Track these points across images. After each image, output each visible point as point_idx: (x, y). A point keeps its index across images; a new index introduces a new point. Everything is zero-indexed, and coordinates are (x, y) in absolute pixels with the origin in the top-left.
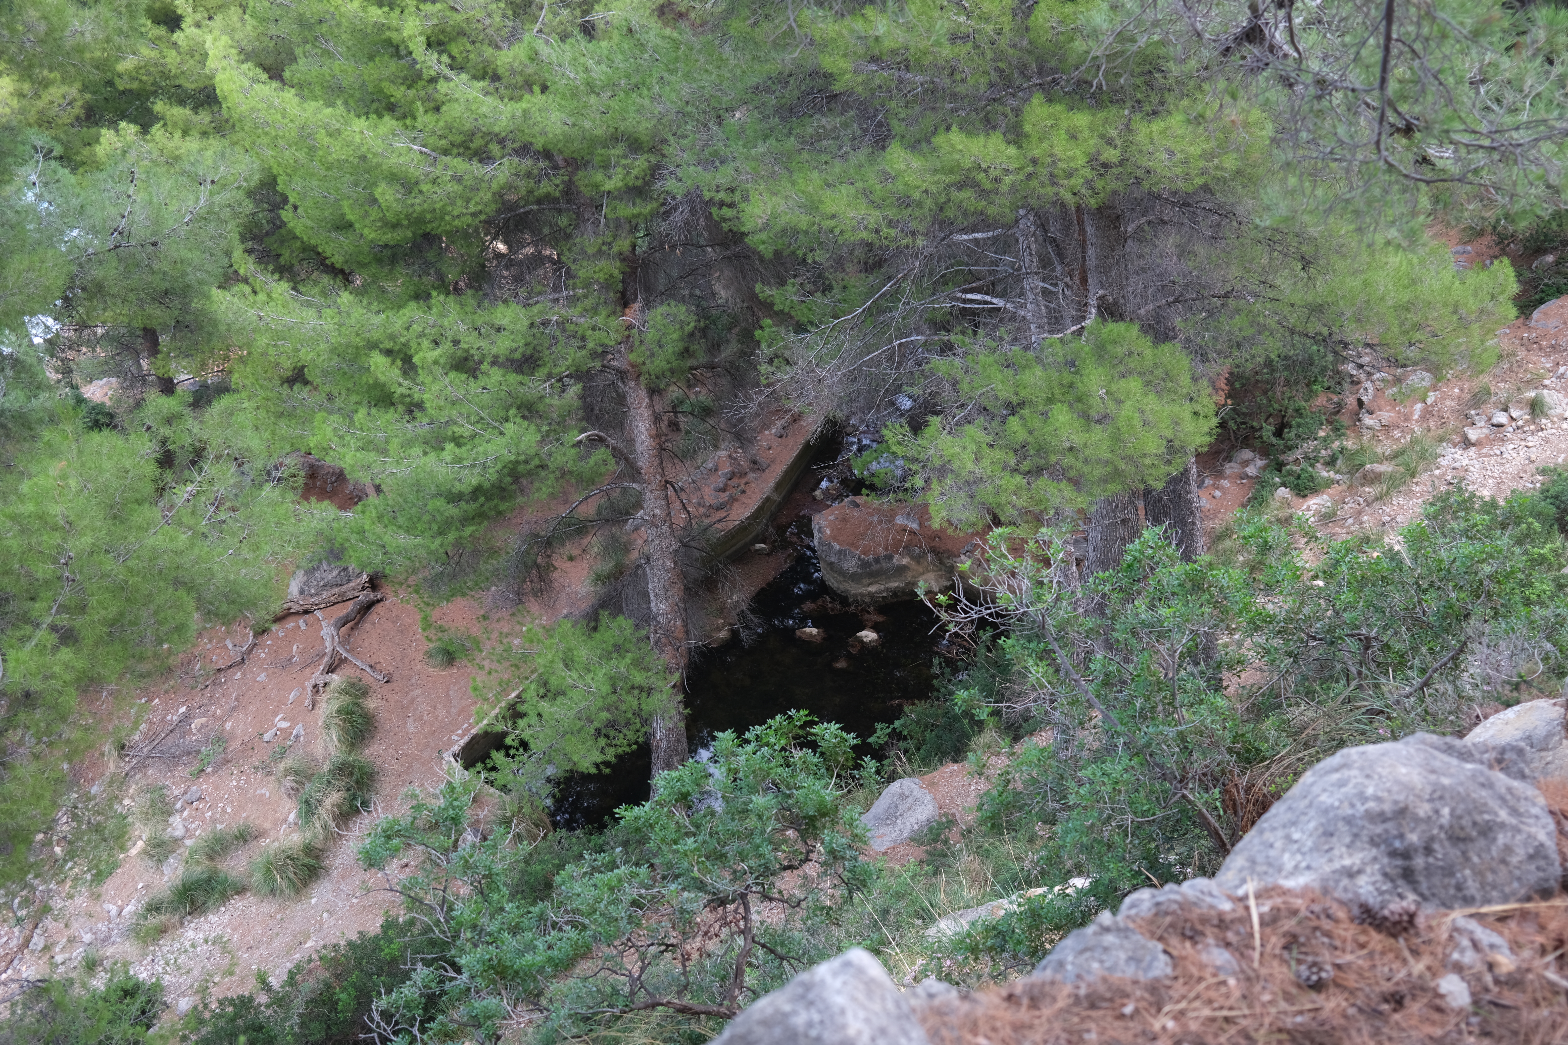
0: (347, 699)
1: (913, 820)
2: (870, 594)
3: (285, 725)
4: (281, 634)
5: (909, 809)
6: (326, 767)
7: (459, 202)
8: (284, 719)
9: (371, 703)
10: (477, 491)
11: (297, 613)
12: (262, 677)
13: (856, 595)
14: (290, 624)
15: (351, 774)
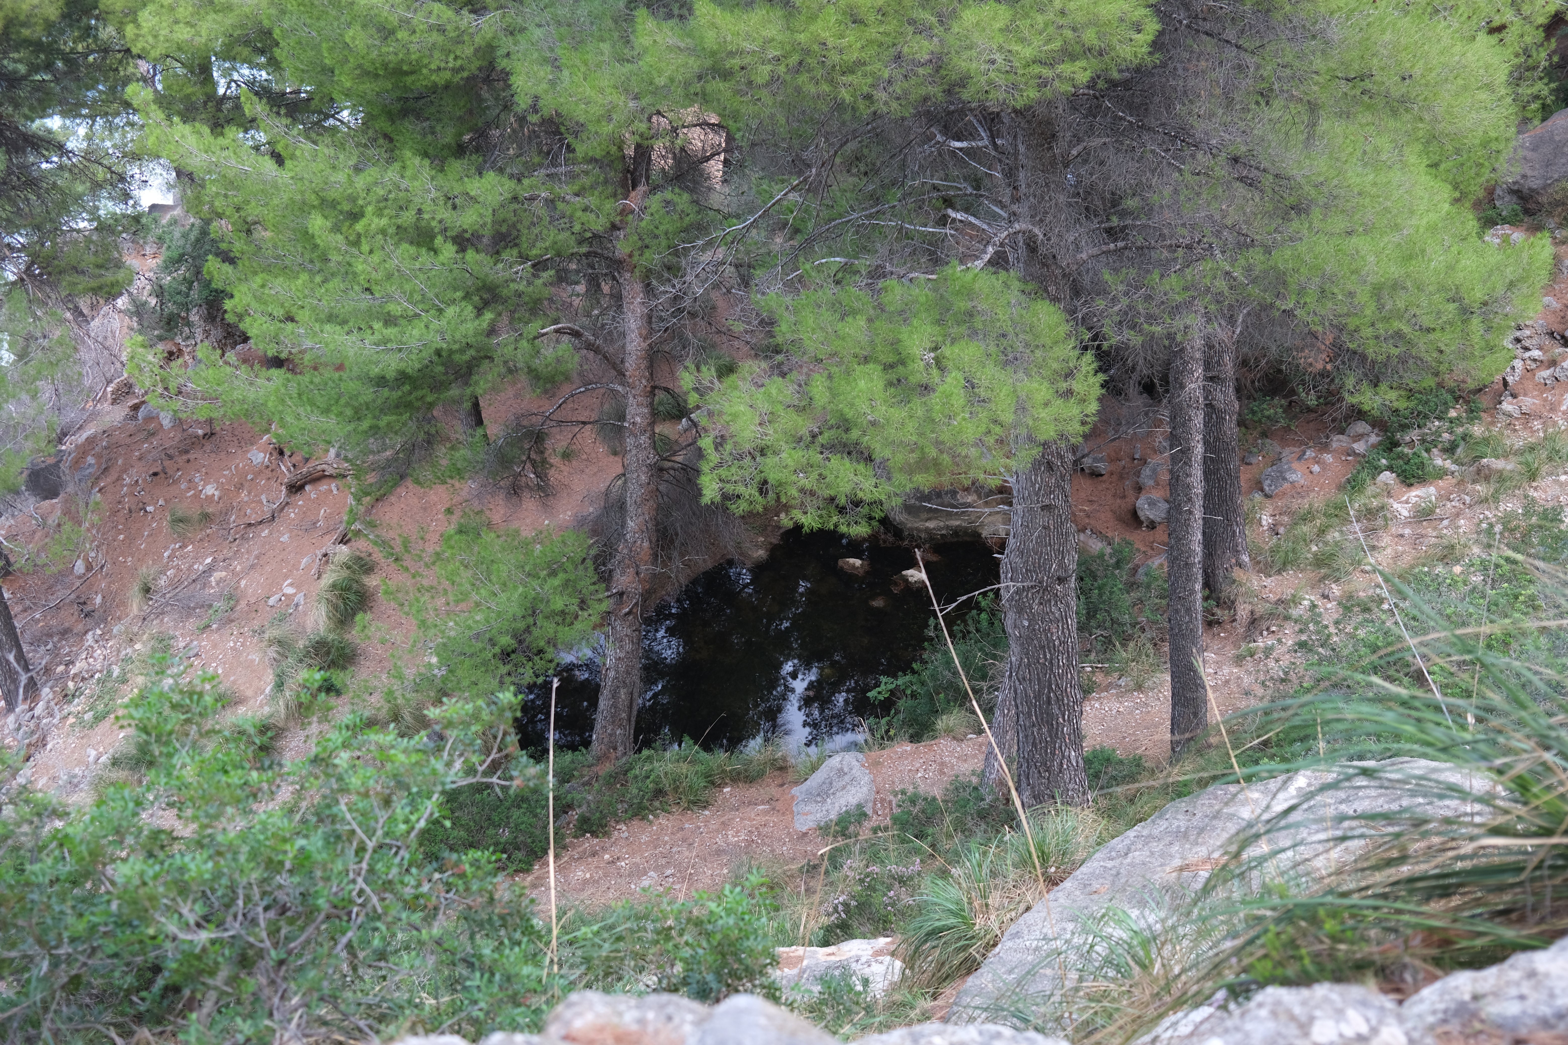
0: (345, 573)
2: (927, 530)
3: (290, 591)
4: (313, 496)
6: (301, 644)
8: (291, 585)
9: (372, 581)
11: (331, 476)
12: (285, 538)
13: (912, 529)
14: (323, 487)
15: (328, 653)
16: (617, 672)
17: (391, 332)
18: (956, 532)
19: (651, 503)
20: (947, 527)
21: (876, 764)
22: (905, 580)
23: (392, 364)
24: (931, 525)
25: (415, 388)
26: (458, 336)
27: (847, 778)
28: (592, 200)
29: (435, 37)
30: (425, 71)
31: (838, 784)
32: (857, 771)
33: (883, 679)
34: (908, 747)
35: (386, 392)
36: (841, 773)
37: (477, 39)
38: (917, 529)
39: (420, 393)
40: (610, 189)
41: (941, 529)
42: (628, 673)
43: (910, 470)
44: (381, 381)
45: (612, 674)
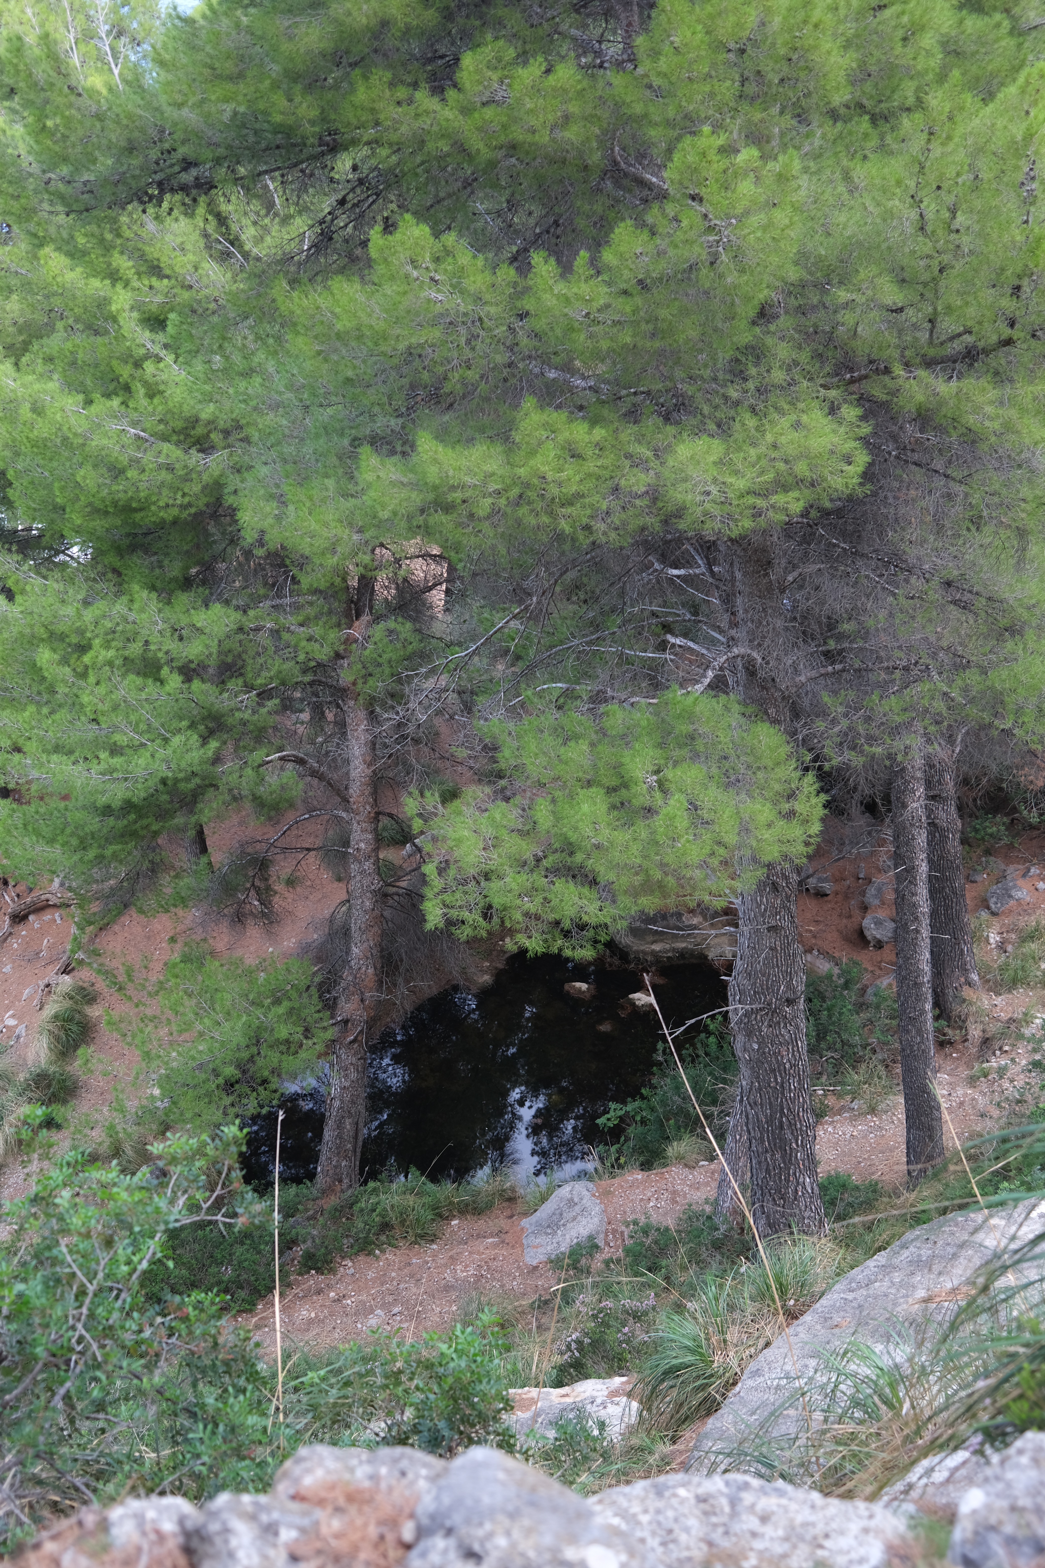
0: (68, 1003)
1: (574, 1233)
2: (653, 953)
3: (12, 1022)
4: (36, 926)
5: (574, 1219)
6: (22, 1077)
7: (165, 491)
8: (13, 1016)
9: (94, 1012)
10: (129, 806)
11: (55, 906)
12: (7, 969)
13: (637, 952)
14: (47, 916)
15: (49, 1086)
16: (342, 1101)
17: (117, 761)
18: (682, 954)
19: (376, 929)
20: (674, 950)
21: (606, 1194)
22: (632, 1003)
23: (117, 794)
24: (657, 947)
25: (140, 817)
26: (183, 764)
27: (577, 1209)
28: (317, 630)
29: (164, 475)
30: (153, 508)
31: (568, 1215)
32: (588, 1201)
33: (612, 1105)
34: (640, 1176)
35: (111, 821)
36: (571, 1203)
37: (205, 477)
38: (643, 952)
39: (145, 822)
40: (334, 619)
41: (667, 951)
42: (353, 1102)
43: (635, 893)
44: (107, 811)
45: (337, 1104)
